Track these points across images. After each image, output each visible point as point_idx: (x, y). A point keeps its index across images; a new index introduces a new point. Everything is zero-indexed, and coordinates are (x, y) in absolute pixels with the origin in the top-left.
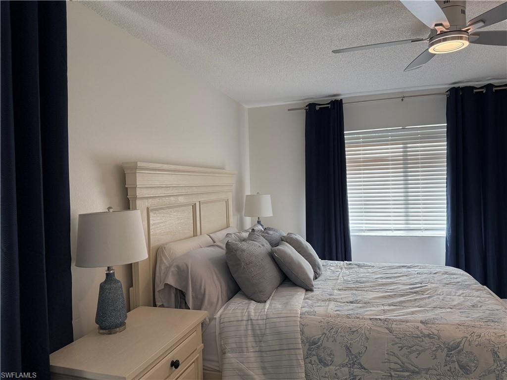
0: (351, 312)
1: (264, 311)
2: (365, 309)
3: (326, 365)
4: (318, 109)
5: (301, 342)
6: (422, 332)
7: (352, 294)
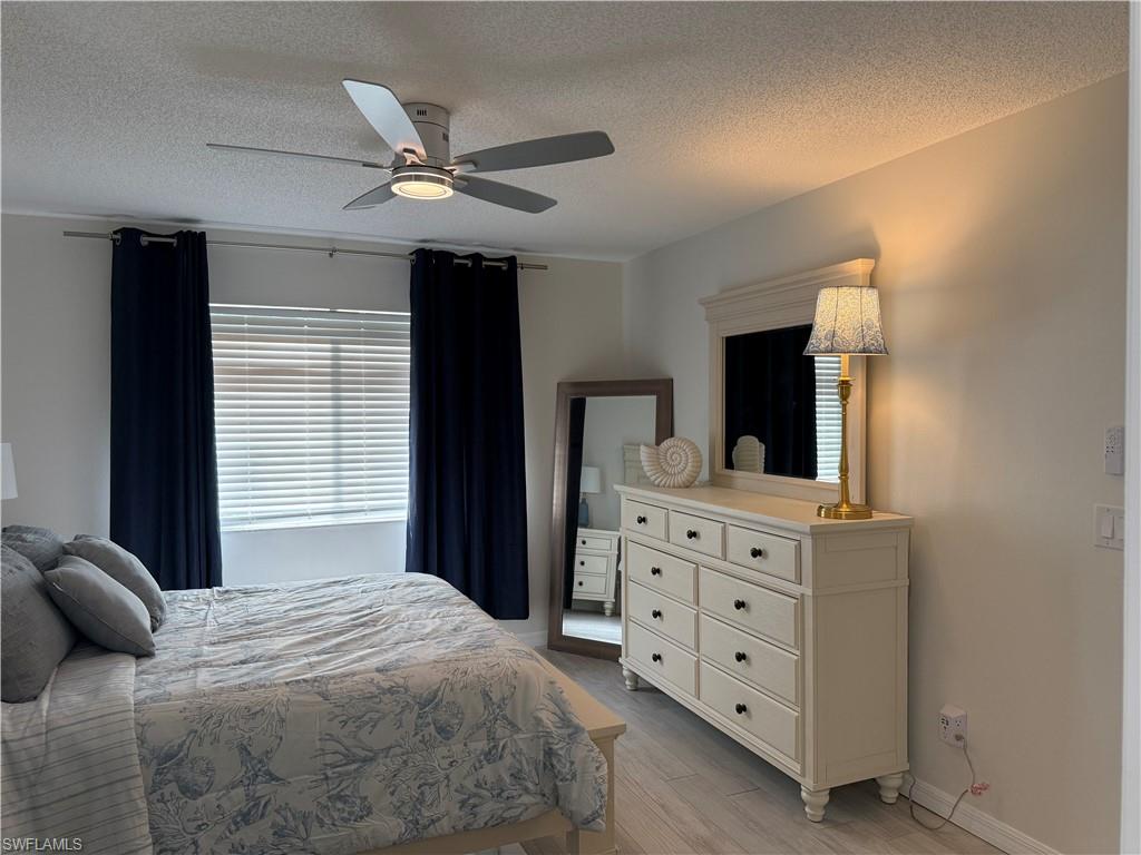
0: (245, 679)
1: (41, 716)
2: (274, 669)
3: (197, 794)
4: (146, 243)
5: (138, 762)
6: (379, 687)
7: (241, 647)
